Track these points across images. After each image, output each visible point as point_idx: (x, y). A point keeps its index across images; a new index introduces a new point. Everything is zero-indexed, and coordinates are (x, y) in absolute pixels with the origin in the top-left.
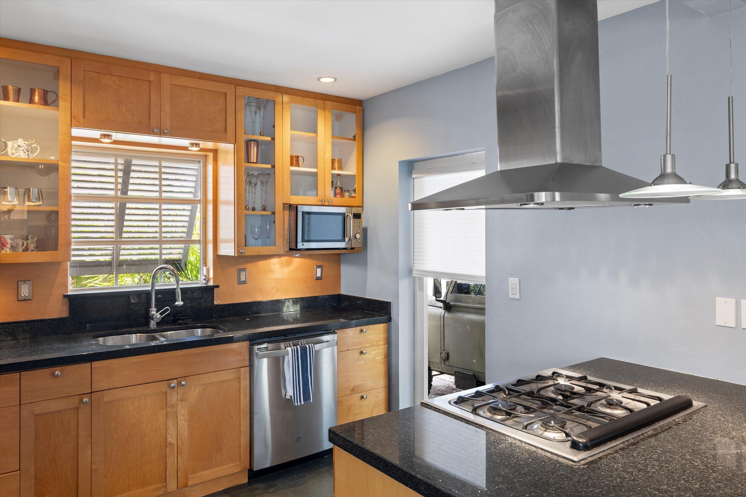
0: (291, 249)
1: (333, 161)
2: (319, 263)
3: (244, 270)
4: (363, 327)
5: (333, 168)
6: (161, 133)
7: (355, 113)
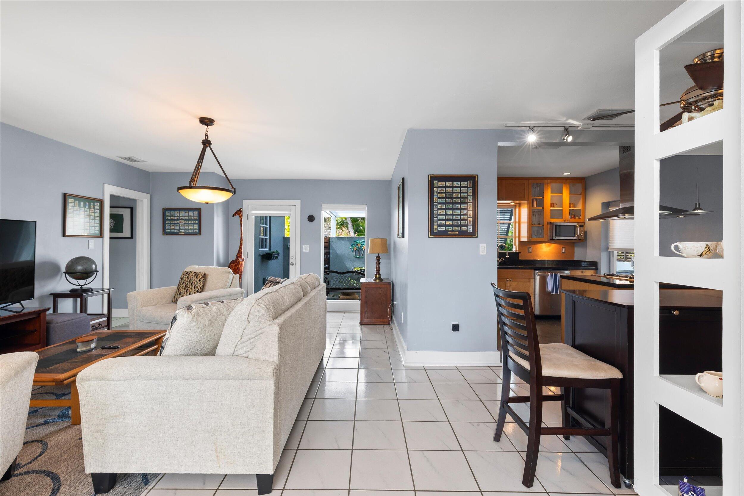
0: (550, 239)
1: (570, 204)
2: (564, 245)
3: (531, 247)
4: (583, 271)
5: (570, 207)
7: (581, 183)
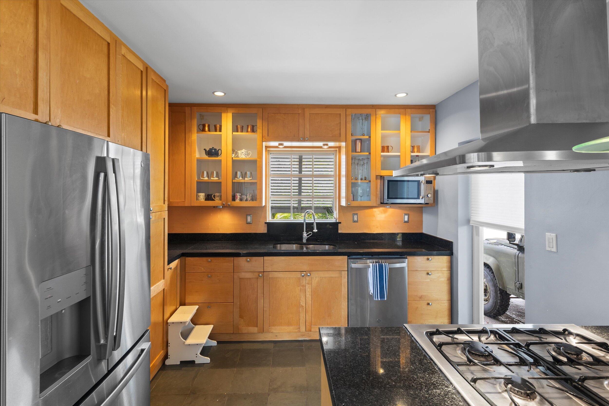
2: (406, 212)
3: (357, 214)
4: (429, 257)
6: (304, 140)
7: (429, 114)
